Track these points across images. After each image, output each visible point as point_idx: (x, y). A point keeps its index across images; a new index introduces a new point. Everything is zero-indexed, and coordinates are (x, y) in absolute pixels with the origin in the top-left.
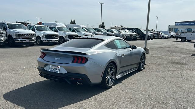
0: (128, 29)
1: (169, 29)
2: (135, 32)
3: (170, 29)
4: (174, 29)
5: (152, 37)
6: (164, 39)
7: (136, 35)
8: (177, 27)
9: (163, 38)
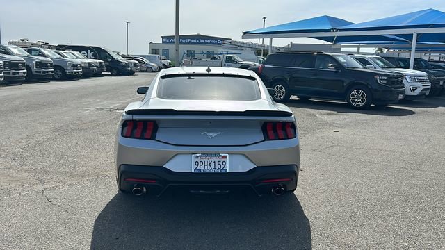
0: (74, 48)
1: (152, 50)
2: (93, 55)
3: (154, 50)
4: (161, 52)
5: (134, 69)
6: (152, 71)
7: (100, 63)
8: (166, 46)
9: (149, 70)
